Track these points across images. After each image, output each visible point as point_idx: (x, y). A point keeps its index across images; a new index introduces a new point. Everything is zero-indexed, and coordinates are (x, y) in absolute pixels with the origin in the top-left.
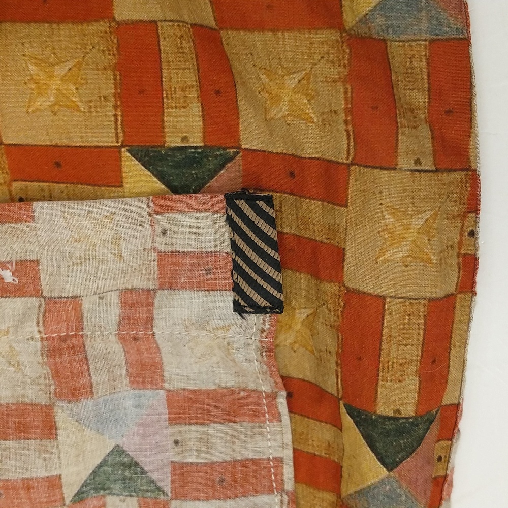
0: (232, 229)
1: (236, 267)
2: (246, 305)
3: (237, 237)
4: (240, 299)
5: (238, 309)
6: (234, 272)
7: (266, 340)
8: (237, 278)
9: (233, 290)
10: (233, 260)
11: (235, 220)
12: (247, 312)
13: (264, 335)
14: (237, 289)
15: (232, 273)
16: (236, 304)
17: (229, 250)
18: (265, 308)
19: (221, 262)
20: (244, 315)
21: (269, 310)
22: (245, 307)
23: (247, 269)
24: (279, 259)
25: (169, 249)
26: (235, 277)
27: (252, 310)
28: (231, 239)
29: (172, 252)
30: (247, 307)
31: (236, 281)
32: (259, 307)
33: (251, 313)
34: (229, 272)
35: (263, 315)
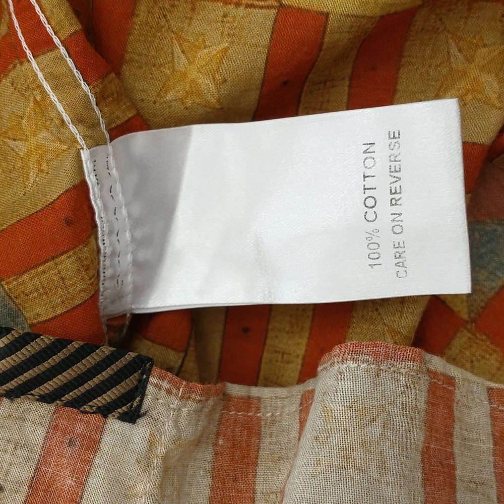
0: (23, 394)
1: (76, 404)
2: (129, 404)
3: (36, 391)
4: (119, 410)
5: (132, 417)
6: (82, 409)
7: (181, 389)
8: (91, 407)
9: (105, 416)
10: (66, 405)
11: (13, 387)
12: (140, 406)
13: (174, 391)
14: (105, 411)
15: (82, 412)
16: (124, 418)
17: (52, 407)
18: (140, 381)
19: (63, 423)
20: (143, 411)
21: (145, 377)
22: (131, 407)
23: (82, 389)
24: (81, 343)
25: (25, 490)
26: (88, 409)
27: (138, 399)
28: (38, 400)
29: (30, 487)
30: (132, 405)
31: (94, 408)
32: (136, 388)
33: (141, 401)
34: (80, 416)
35: (149, 386)
